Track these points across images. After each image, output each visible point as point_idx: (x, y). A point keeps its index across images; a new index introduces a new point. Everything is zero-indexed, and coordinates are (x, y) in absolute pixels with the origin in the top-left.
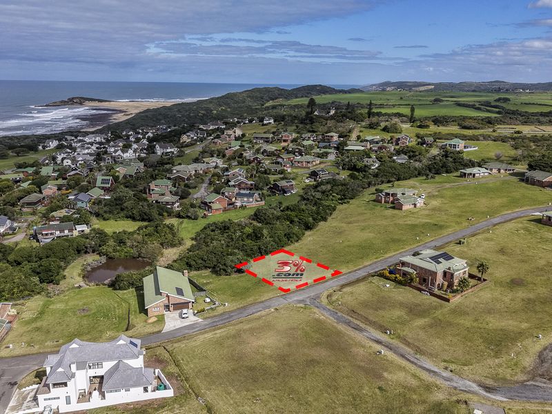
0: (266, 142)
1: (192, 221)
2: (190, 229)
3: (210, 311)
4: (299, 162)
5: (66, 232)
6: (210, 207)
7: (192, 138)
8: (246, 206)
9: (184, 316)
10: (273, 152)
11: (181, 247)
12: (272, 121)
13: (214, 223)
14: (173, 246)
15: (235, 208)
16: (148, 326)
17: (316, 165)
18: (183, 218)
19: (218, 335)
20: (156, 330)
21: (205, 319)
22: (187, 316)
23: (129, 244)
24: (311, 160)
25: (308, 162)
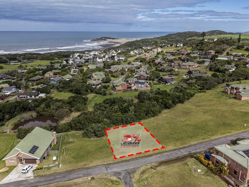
0: (172, 55)
4: (184, 66)
7: (136, 53)
8: (137, 90)
10: (172, 60)
12: (182, 45)
17: (195, 67)
24: (191, 65)
25: (190, 66)
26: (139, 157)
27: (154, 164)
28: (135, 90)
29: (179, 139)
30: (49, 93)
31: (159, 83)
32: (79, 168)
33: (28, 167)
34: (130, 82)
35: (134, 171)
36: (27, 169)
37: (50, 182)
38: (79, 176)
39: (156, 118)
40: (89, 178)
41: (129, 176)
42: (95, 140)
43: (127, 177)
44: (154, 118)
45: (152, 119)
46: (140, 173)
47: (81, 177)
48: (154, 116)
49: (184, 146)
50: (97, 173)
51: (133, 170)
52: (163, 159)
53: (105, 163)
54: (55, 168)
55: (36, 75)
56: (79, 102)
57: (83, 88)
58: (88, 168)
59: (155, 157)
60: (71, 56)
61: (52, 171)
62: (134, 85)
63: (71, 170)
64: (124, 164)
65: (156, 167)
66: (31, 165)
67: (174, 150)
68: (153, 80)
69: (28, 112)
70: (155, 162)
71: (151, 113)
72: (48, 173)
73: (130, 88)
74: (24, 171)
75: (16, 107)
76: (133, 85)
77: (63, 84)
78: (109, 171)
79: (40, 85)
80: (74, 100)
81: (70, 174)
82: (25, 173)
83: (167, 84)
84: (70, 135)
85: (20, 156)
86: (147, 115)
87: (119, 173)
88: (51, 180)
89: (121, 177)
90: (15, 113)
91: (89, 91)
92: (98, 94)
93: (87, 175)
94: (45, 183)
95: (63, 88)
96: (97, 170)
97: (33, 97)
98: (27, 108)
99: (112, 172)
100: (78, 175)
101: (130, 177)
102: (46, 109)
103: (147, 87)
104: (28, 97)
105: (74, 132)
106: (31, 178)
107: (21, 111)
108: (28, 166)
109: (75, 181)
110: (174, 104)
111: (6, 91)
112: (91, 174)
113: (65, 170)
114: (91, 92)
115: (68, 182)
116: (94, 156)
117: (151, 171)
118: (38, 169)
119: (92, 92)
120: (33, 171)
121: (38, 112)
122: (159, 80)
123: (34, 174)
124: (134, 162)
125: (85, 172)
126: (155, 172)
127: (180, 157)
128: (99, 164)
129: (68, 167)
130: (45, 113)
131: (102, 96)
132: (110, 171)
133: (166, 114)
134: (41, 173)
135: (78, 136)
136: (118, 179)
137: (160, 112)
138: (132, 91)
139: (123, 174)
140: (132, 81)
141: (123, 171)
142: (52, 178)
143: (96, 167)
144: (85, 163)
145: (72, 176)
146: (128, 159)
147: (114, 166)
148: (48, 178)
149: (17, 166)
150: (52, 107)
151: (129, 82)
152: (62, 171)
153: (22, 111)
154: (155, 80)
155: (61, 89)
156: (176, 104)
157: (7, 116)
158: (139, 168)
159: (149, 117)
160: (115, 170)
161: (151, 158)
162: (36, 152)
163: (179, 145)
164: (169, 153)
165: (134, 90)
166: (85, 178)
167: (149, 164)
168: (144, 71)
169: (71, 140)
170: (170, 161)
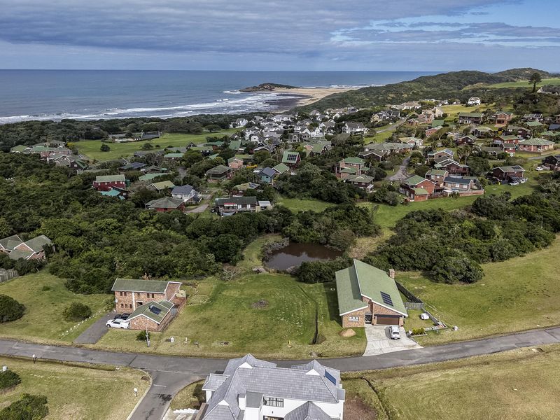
0: (475, 122)
1: (390, 207)
2: (387, 216)
3: (432, 335)
4: (525, 146)
5: (249, 207)
6: (413, 192)
7: (385, 118)
8: (458, 194)
9: (394, 336)
10: (487, 133)
11: (377, 238)
12: (478, 101)
13: (420, 212)
14: (367, 234)
15: (445, 196)
16: (343, 342)
17: (550, 150)
18: (379, 202)
19: (452, 379)
20: (355, 350)
21: (425, 345)
22: (398, 336)
23: (316, 226)
24: (542, 144)
25: (538, 146)
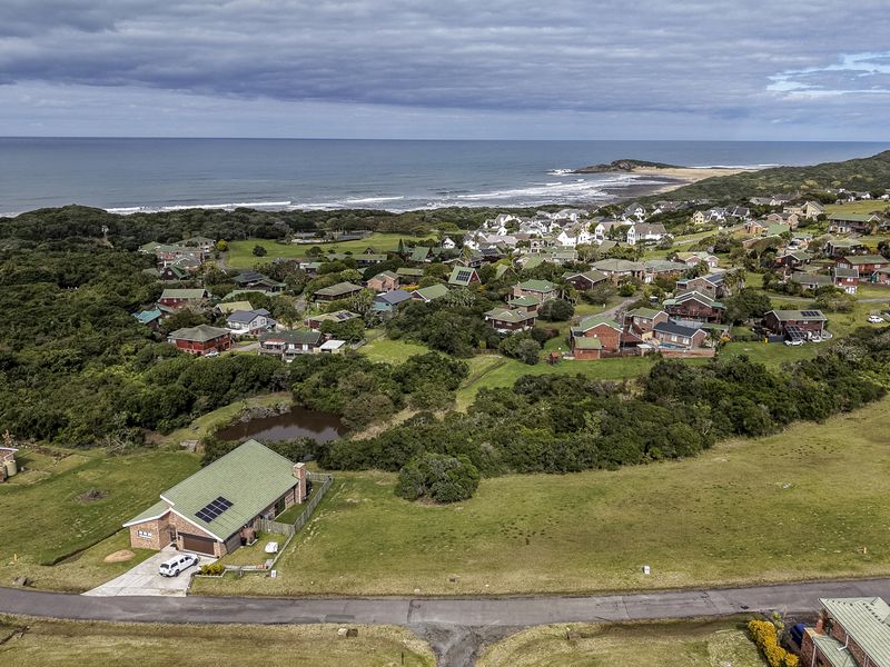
7: (714, 218)
26: (542, 592)
27: (581, 625)
28: (650, 353)
29: (724, 553)
30: (358, 341)
31: (760, 333)
32: (328, 590)
33: (182, 561)
34: (641, 322)
35: (497, 636)
36: (176, 564)
37: (223, 618)
38: (314, 616)
39: (681, 465)
40: (342, 631)
41: (472, 651)
42: (426, 511)
43: (463, 651)
44: (676, 464)
45: (668, 465)
46: (515, 645)
47: (318, 621)
48: (675, 457)
49: (731, 581)
50: (372, 619)
51: (495, 632)
52: (623, 615)
53: (417, 591)
54: (257, 578)
55: (342, 281)
56: (433, 379)
57: (463, 333)
58: (355, 597)
59: (598, 600)
60: (486, 225)
61: (245, 586)
62: (654, 336)
63: (300, 594)
64: (476, 604)
65: (584, 636)
66: (194, 556)
67: (687, 589)
68: (738, 323)
69: (271, 392)
70: (591, 618)
71: (666, 442)
72: (230, 588)
73: (633, 344)
74: (166, 571)
75: (234, 374)
76: (650, 334)
77: (407, 313)
78: (417, 619)
79: (337, 313)
80: (417, 369)
81: (291, 605)
82: (168, 576)
83: (788, 343)
84: (360, 481)
85: (172, 522)
86: (646, 451)
87: (444, 634)
88: (230, 612)
89: (445, 648)
90: (231, 391)
91: (482, 343)
92: (510, 356)
93: (340, 618)
94: (207, 619)
95: (404, 326)
96: (378, 608)
97: (305, 347)
98: (269, 380)
99: (425, 624)
100: (313, 612)
101: (474, 653)
102: (322, 390)
103: (703, 346)
104: (291, 347)
105: (376, 473)
106: (176, 595)
107: (248, 391)
108: (184, 557)
109: (294, 629)
110: (777, 420)
111: (237, 325)
112: (353, 617)
113: (283, 590)
114: (488, 347)
115: (273, 627)
116: (393, 560)
117: (554, 647)
118: (209, 573)
119: (491, 347)
120: (193, 575)
121: (297, 398)
122: (764, 323)
123: (191, 585)
124: (513, 604)
125: (338, 607)
126: (569, 655)
127: (696, 620)
128: (395, 590)
129: (295, 583)
130: (319, 401)
131: (521, 365)
132: (420, 620)
133: (730, 455)
134: (212, 584)
135: (380, 487)
136: (430, 653)
137: (706, 446)
138: (637, 359)
139: (457, 638)
140: (645, 322)
141: (461, 627)
142: (235, 607)
143: (381, 598)
144: (352, 577)
145: (293, 612)
146: (499, 592)
147: (440, 605)
148: (223, 604)
149: (158, 552)
150: (341, 386)
151: (637, 322)
152: (274, 590)
153: (252, 387)
154: (744, 325)
155: (397, 331)
156: (785, 423)
157: (203, 400)
158: (521, 628)
159: (655, 459)
160: (436, 619)
161: (581, 603)
162: (220, 519)
163: (713, 574)
164: (657, 597)
165: (645, 354)
166: (331, 626)
167: (564, 621)
168: (709, 288)
169: (353, 498)
170: (648, 625)
